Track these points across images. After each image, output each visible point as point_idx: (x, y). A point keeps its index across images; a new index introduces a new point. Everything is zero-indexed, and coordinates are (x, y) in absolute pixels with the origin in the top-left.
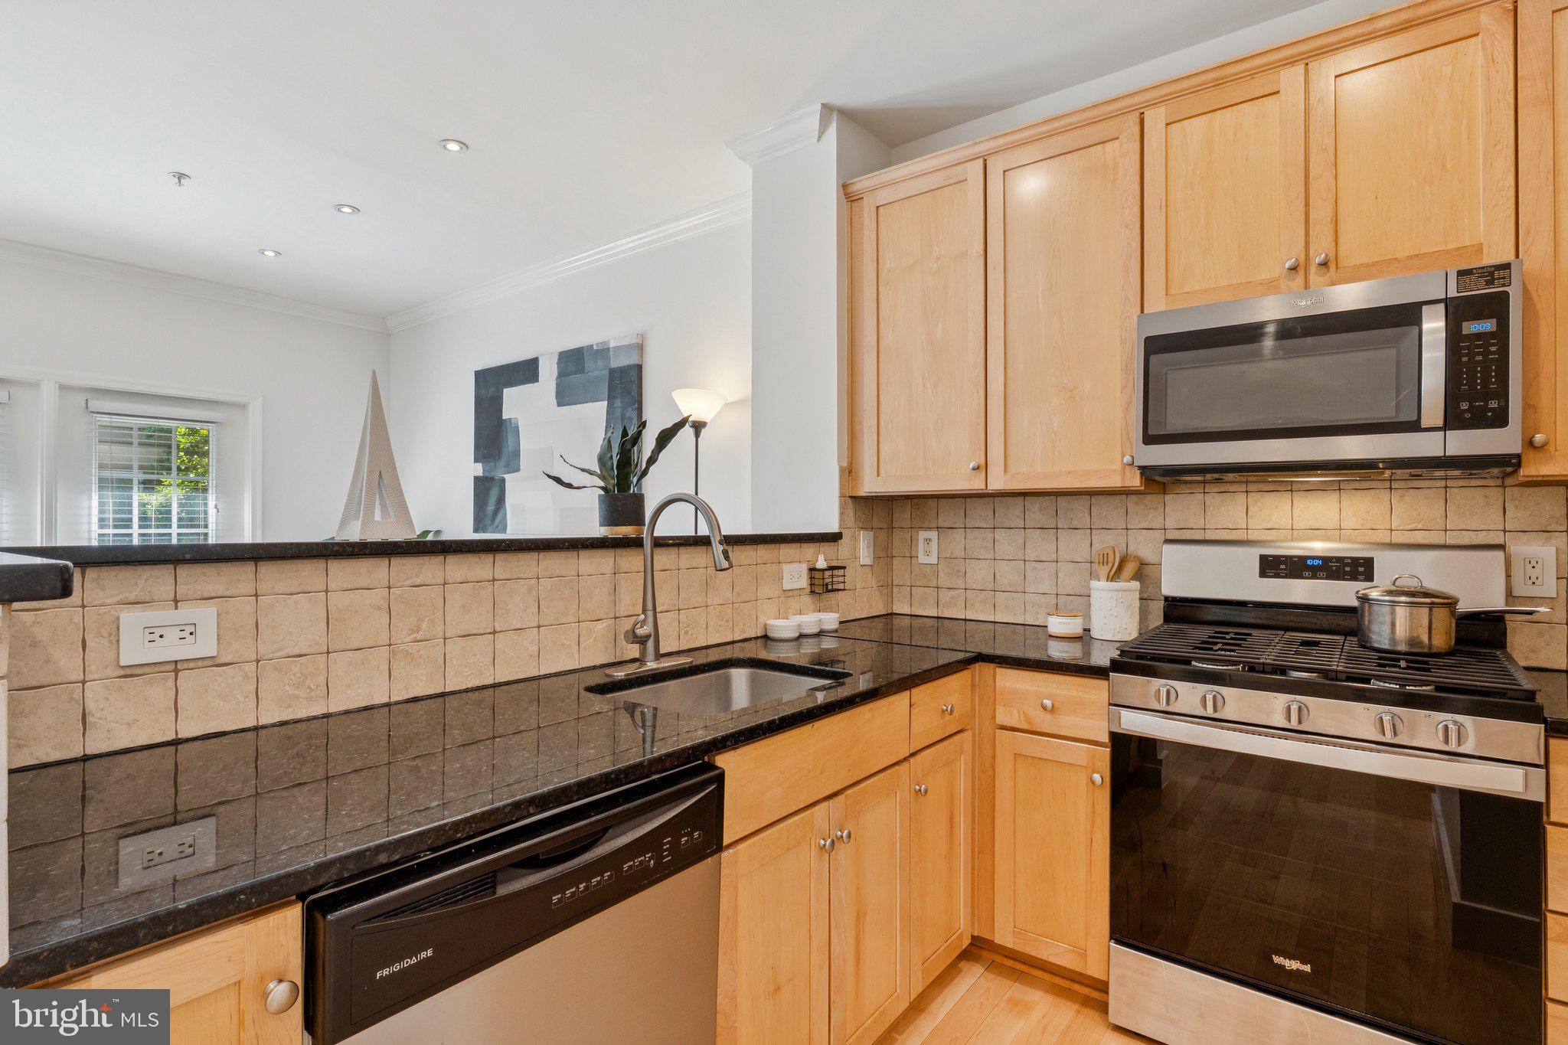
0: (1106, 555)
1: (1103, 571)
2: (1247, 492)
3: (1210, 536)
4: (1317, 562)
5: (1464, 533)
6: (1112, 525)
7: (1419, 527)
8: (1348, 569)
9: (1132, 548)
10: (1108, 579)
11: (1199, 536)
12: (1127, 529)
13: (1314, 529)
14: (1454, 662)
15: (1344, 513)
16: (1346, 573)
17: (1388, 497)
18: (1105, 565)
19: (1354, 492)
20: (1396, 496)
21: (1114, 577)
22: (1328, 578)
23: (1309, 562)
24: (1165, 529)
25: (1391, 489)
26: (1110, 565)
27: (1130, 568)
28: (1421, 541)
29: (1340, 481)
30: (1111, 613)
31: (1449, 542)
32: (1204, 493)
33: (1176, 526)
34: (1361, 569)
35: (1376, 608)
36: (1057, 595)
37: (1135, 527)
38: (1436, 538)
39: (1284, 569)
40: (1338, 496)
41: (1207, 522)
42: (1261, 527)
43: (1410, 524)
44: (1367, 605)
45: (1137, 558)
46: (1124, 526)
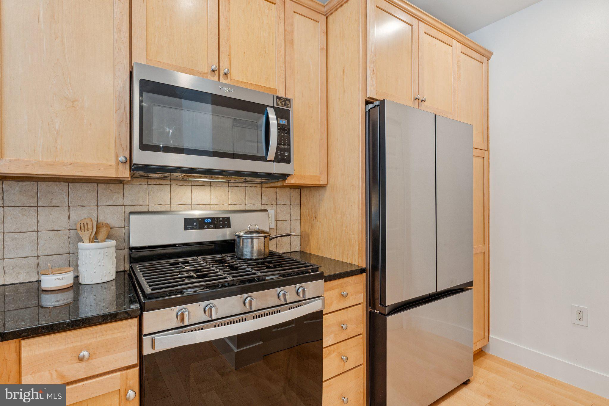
0: (85, 224)
1: (85, 235)
2: (170, 185)
3: (151, 209)
4: (209, 220)
5: (251, 205)
6: (86, 203)
7: (238, 203)
8: (221, 223)
9: (101, 218)
10: (90, 240)
11: (145, 209)
12: (98, 206)
13: (201, 205)
14: (275, 259)
15: (212, 197)
16: (221, 225)
17: (228, 190)
18: (86, 231)
19: (216, 187)
20: (230, 189)
21: (94, 239)
22: (215, 227)
23: (206, 221)
24: (124, 206)
25: (229, 186)
26: (90, 231)
27: (103, 233)
28: (238, 209)
29: (210, 182)
30: (99, 264)
31: (247, 209)
32: (148, 184)
33: (131, 204)
34: (226, 223)
35: (245, 240)
36: (38, 256)
37: (104, 204)
38: (242, 208)
39: (195, 225)
40: (210, 189)
41: (149, 201)
42: (178, 203)
43: (235, 202)
44: (241, 239)
45: (107, 225)
46: (96, 204)
